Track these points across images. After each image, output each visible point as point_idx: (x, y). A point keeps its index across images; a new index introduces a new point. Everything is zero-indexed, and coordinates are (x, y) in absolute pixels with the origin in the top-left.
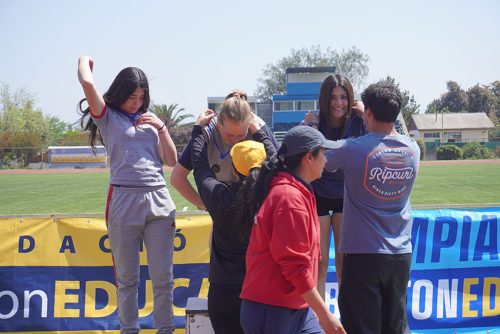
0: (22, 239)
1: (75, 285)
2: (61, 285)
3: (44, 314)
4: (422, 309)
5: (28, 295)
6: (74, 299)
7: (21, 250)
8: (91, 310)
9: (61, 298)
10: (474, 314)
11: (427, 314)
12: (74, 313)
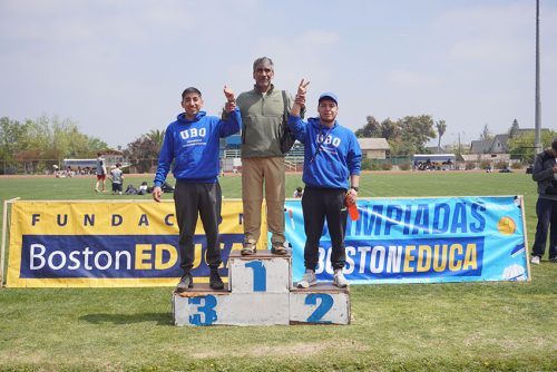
0: (114, 216)
1: (149, 247)
2: (139, 248)
3: (129, 267)
4: (377, 267)
5: (118, 255)
6: (148, 256)
7: (113, 224)
8: (159, 265)
9: (139, 256)
10: (412, 270)
11: (380, 270)
12: (148, 266)
